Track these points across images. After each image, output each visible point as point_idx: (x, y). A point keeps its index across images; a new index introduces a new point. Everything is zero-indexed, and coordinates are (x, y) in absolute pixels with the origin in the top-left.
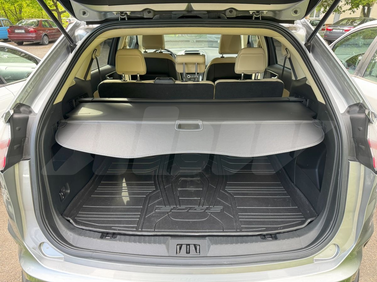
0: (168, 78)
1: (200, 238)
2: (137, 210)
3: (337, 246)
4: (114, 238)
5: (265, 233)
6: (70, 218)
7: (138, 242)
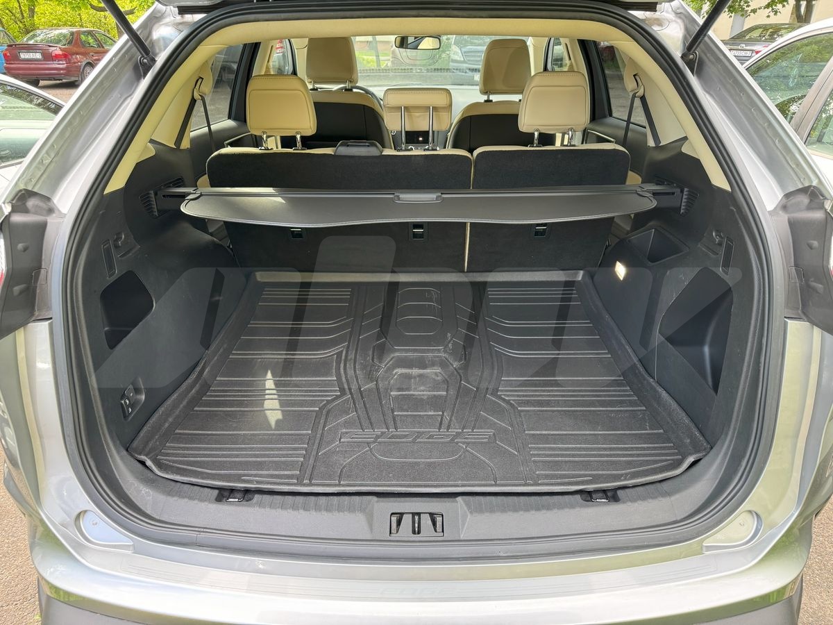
0: (365, 143)
1: (442, 499)
2: (298, 439)
3: (754, 514)
4: (247, 501)
5: (590, 487)
6: (146, 455)
7: (301, 508)
